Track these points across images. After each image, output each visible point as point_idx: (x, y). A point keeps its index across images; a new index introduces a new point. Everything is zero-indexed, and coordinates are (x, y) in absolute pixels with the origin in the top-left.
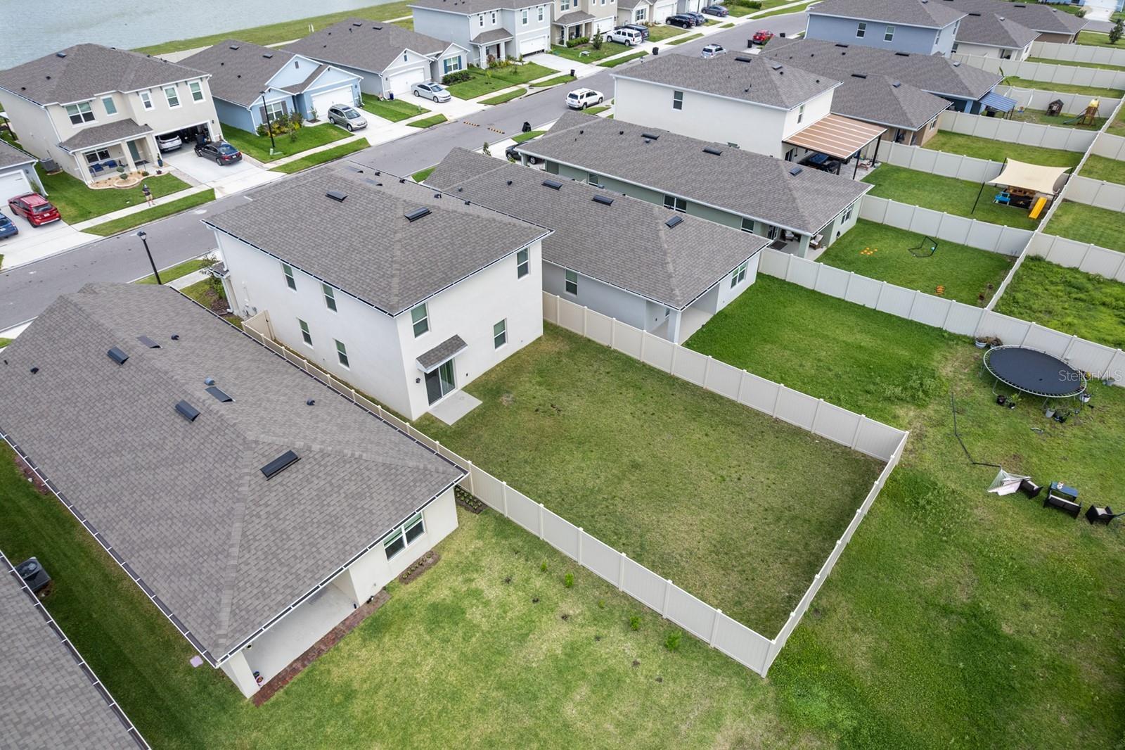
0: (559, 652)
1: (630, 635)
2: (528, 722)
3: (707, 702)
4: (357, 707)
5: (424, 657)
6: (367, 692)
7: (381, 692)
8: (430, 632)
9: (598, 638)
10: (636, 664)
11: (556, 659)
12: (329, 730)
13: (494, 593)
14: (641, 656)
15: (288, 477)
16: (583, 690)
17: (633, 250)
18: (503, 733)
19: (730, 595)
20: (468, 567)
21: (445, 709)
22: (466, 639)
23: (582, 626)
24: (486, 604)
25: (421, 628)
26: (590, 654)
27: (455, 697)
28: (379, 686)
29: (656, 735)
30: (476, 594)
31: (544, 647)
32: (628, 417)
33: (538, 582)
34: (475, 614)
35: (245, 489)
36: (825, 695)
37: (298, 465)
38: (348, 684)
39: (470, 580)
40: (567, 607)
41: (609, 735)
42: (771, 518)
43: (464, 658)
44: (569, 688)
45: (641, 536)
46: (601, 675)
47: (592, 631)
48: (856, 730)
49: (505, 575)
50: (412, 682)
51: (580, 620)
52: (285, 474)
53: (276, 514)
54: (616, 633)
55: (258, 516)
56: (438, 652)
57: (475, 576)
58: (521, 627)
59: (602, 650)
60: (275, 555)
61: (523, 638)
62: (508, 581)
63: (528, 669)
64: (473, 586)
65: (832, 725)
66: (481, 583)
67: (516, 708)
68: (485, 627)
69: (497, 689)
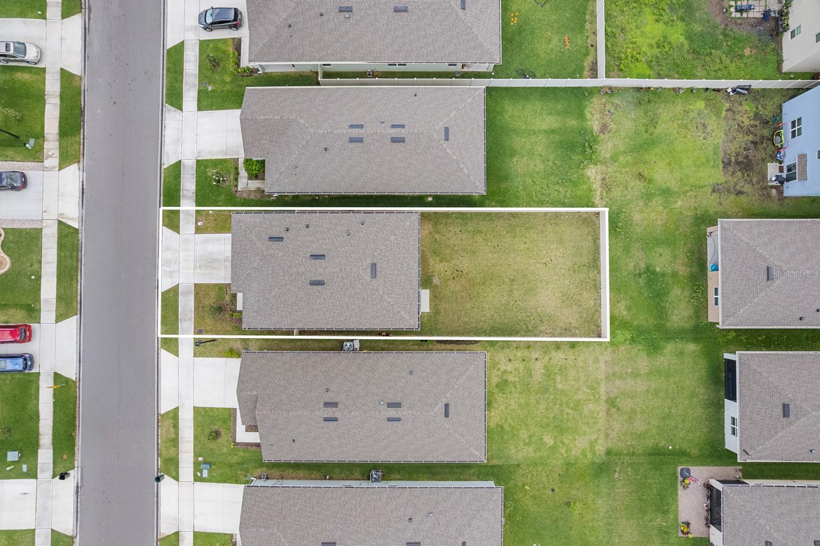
0: (543, 371)
1: (559, 351)
2: (552, 397)
3: (592, 357)
4: (506, 427)
5: (510, 402)
6: (505, 422)
7: (508, 419)
8: (504, 393)
9: (550, 359)
10: (566, 359)
11: (544, 374)
12: (506, 438)
13: (510, 367)
14: (566, 356)
15: (451, 410)
16: (558, 378)
17: (438, 168)
18: (548, 404)
19: (577, 316)
20: (495, 364)
21: (528, 410)
22: (515, 387)
23: (543, 358)
24: (511, 372)
25: (500, 395)
26: (552, 366)
27: (527, 405)
28: (506, 418)
29: (585, 376)
30: (505, 372)
31: (538, 373)
32: (490, 255)
33: (519, 354)
34: (511, 378)
35: (448, 426)
36: (620, 332)
37: (450, 405)
38: (498, 424)
39: (499, 369)
40: (534, 356)
41: (574, 385)
42: (571, 272)
43: (520, 393)
44: (554, 380)
45: (536, 312)
46: (560, 370)
47: (547, 358)
48: (632, 337)
49: (507, 359)
50: (513, 410)
51: (541, 357)
52: (450, 411)
53: (460, 422)
54: (554, 354)
55: (457, 427)
56: (512, 397)
57: (499, 366)
58: (527, 372)
59: (554, 362)
60: (470, 429)
61: (531, 376)
62: (510, 360)
63: (540, 382)
64: (502, 370)
65: (626, 340)
66: (503, 368)
67: (546, 396)
68: (517, 380)
69: (536, 394)
